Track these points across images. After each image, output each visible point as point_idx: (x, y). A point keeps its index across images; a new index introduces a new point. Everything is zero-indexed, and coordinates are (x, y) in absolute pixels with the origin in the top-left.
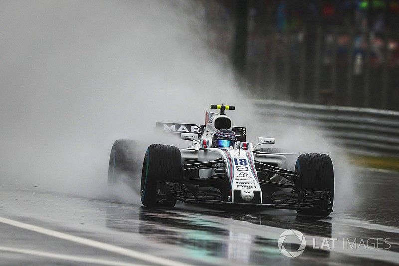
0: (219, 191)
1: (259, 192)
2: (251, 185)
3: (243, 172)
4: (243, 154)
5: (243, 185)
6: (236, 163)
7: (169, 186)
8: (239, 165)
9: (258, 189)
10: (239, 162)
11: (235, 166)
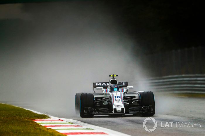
0: (108, 109)
1: (123, 109)
2: (120, 106)
3: (118, 101)
4: (119, 94)
5: (117, 106)
6: (115, 98)
7: (88, 109)
8: (116, 98)
9: (123, 107)
10: (116, 97)
11: (115, 99)
